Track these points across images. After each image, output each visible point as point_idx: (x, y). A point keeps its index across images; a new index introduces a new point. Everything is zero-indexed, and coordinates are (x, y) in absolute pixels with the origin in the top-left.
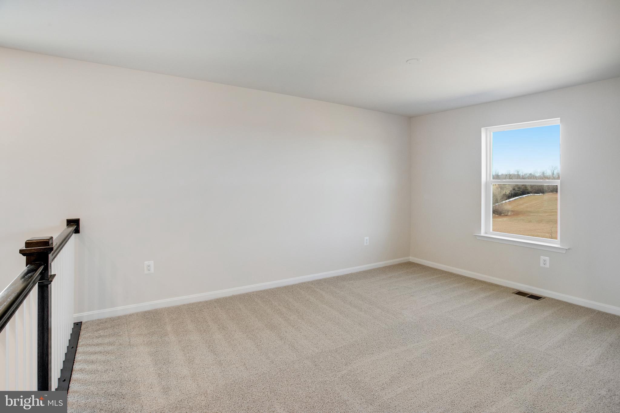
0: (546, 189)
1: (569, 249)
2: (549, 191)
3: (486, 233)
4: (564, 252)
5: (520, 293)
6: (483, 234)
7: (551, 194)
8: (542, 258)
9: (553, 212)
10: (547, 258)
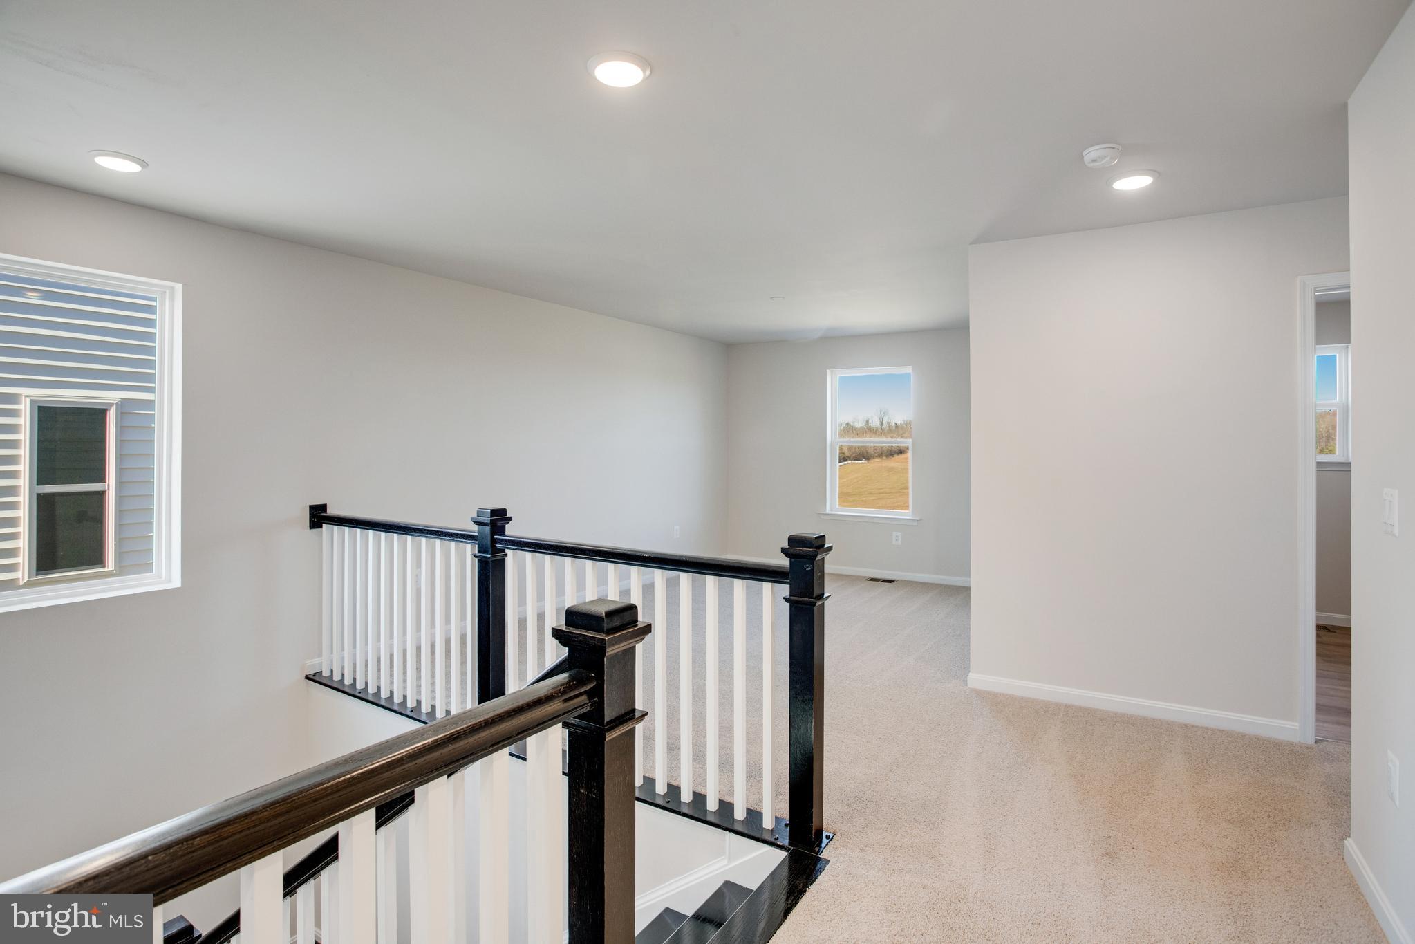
0: (871, 451)
1: (921, 520)
2: (876, 455)
3: (831, 510)
4: (915, 524)
5: (872, 579)
6: (828, 511)
7: (879, 460)
8: (895, 534)
9: (882, 493)
10: (899, 534)
